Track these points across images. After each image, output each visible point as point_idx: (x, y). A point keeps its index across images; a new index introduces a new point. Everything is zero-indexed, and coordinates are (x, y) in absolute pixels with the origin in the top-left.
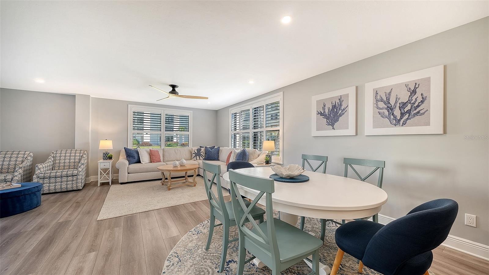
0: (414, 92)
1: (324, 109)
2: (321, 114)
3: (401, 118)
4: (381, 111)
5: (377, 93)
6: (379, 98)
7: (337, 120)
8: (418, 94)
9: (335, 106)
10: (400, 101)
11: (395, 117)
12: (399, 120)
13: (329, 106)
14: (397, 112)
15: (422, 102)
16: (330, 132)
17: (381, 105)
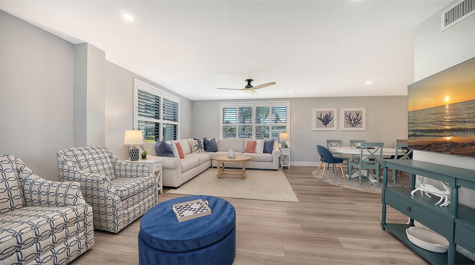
0: (358, 115)
1: (321, 116)
2: (319, 119)
3: (354, 124)
4: (347, 120)
5: (346, 113)
6: (346, 115)
7: (328, 123)
8: (359, 116)
9: (327, 115)
10: (354, 118)
11: (352, 124)
12: (354, 125)
13: (324, 115)
14: (353, 122)
15: (360, 119)
16: (325, 129)
17: (347, 118)
